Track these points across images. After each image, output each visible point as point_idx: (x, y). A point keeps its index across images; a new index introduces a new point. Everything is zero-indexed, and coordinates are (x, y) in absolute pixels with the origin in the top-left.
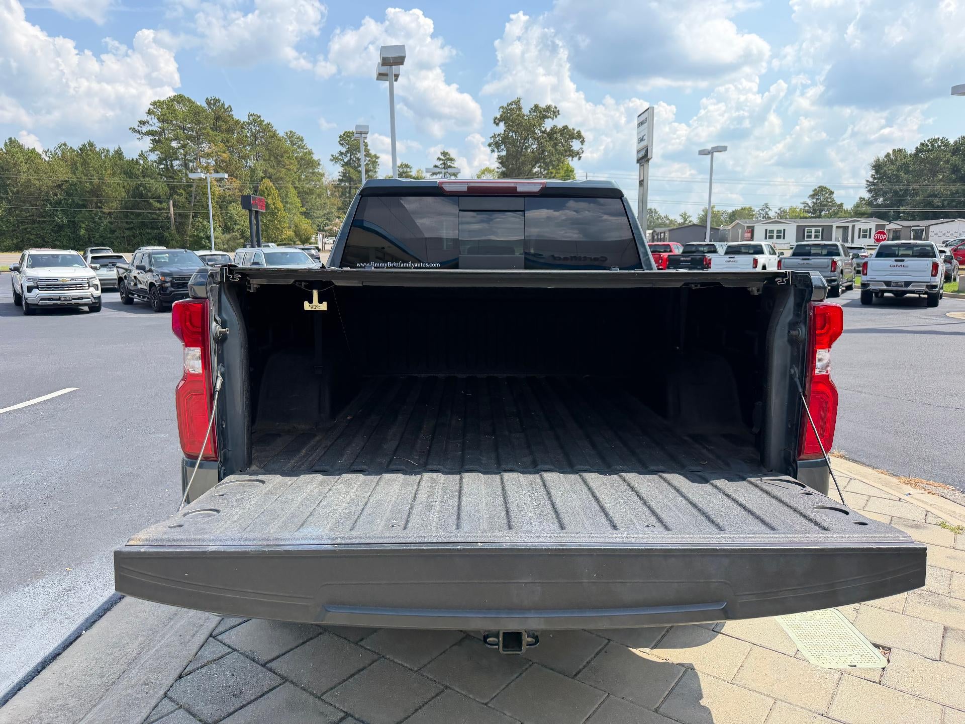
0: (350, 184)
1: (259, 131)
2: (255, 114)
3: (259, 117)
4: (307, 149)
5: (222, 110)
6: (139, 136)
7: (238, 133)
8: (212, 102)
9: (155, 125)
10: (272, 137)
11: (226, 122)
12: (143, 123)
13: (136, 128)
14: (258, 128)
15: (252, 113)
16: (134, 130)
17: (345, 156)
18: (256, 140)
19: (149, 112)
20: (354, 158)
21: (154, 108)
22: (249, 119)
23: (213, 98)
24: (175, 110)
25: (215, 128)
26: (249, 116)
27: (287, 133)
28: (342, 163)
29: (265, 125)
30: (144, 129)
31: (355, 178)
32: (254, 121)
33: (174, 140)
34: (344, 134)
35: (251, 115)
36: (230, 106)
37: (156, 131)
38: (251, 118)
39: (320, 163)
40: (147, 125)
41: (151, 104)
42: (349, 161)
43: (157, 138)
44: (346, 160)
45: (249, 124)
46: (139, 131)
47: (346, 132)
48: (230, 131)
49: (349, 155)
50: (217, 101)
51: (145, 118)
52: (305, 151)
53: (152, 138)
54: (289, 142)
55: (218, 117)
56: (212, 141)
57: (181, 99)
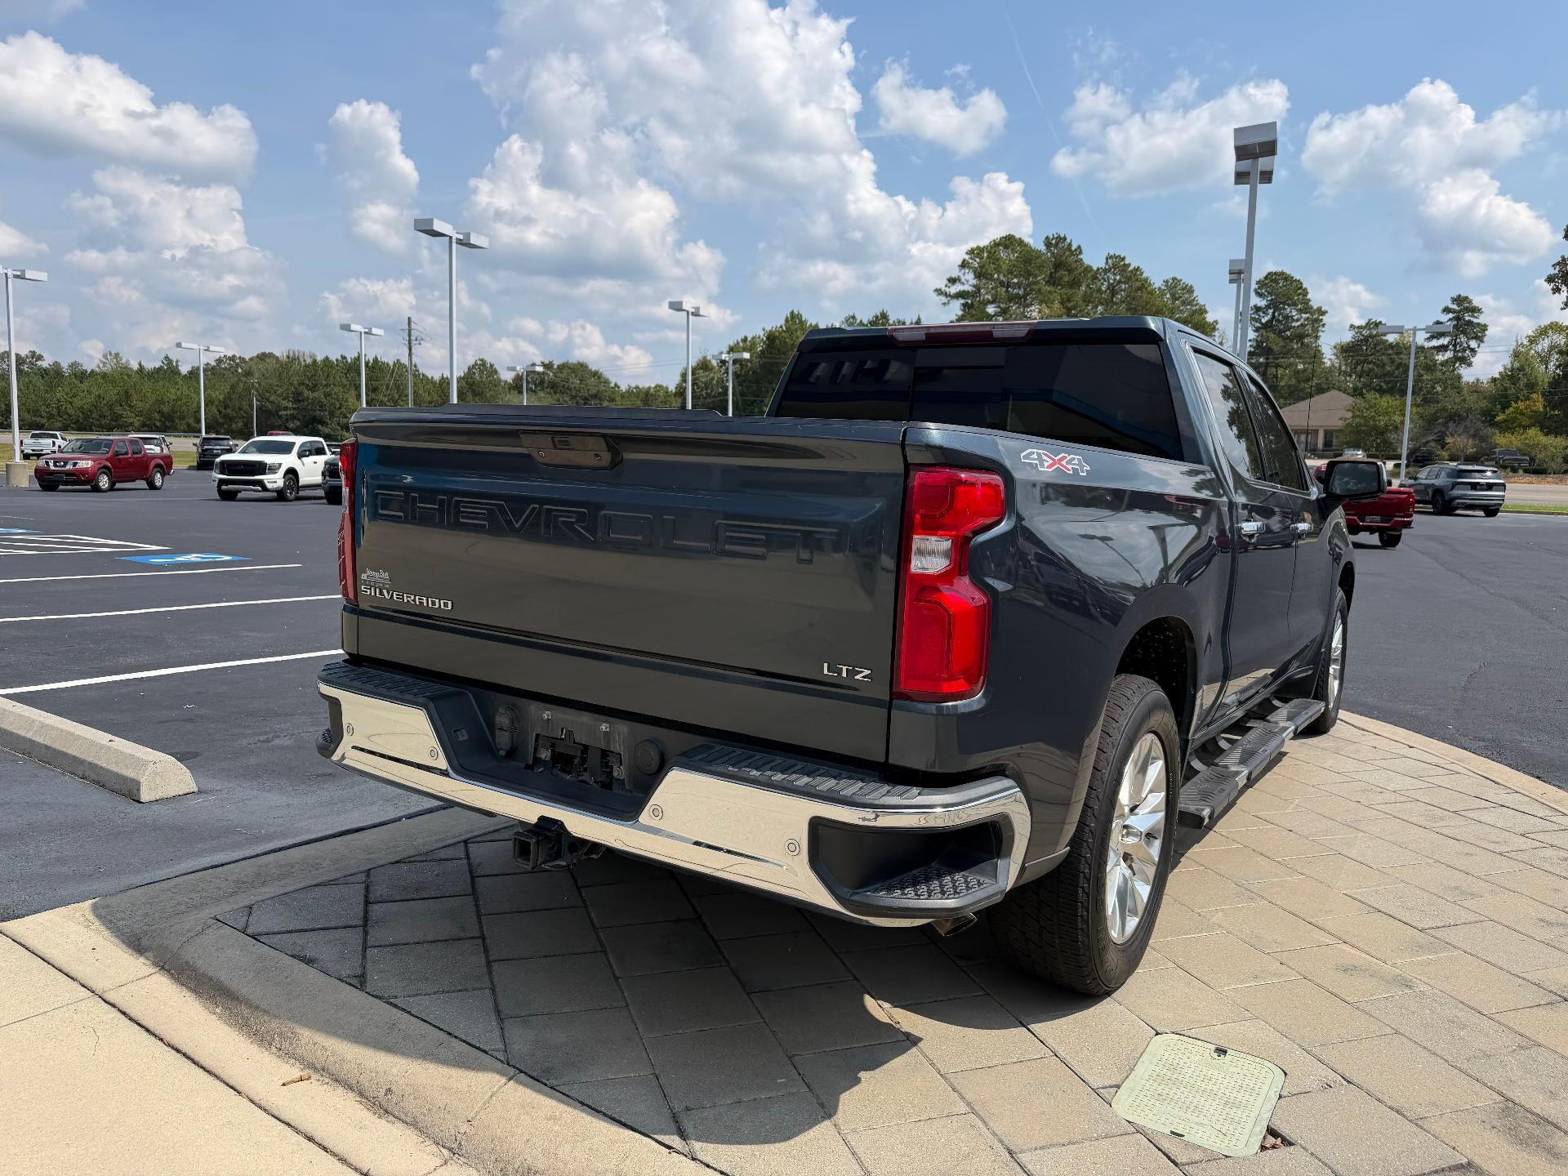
0: (1267, 359)
1: (1120, 282)
2: (1117, 255)
3: (1123, 259)
4: (1197, 304)
5: (1067, 253)
6: (944, 299)
7: (1088, 286)
8: (1054, 242)
9: (969, 281)
10: (1139, 289)
11: (1070, 271)
12: (953, 281)
13: (943, 288)
14: (1118, 277)
15: (1112, 253)
16: (939, 292)
17: (1264, 313)
18: (1113, 296)
19: (964, 265)
20: (1279, 315)
21: (971, 258)
22: (1107, 263)
23: (1056, 236)
24: (998, 260)
25: (1052, 281)
26: (1107, 259)
27: (1167, 282)
28: (1258, 325)
29: (1131, 271)
30: (954, 289)
31: (1276, 348)
32: (1115, 266)
33: (992, 303)
34: (1266, 278)
35: (1111, 257)
36: (1079, 247)
37: (968, 292)
38: (1110, 261)
39: (1217, 327)
40: (958, 284)
41: (967, 253)
42: (1271, 321)
43: (970, 302)
44: (1264, 321)
45: (1106, 271)
46: (946, 293)
47: (1269, 274)
48: (1075, 284)
49: (1271, 311)
50: (1061, 239)
51: (955, 273)
52: (1194, 308)
53: (963, 301)
54: (1168, 296)
55: (1059, 265)
56: (1044, 300)
57: (1009, 242)
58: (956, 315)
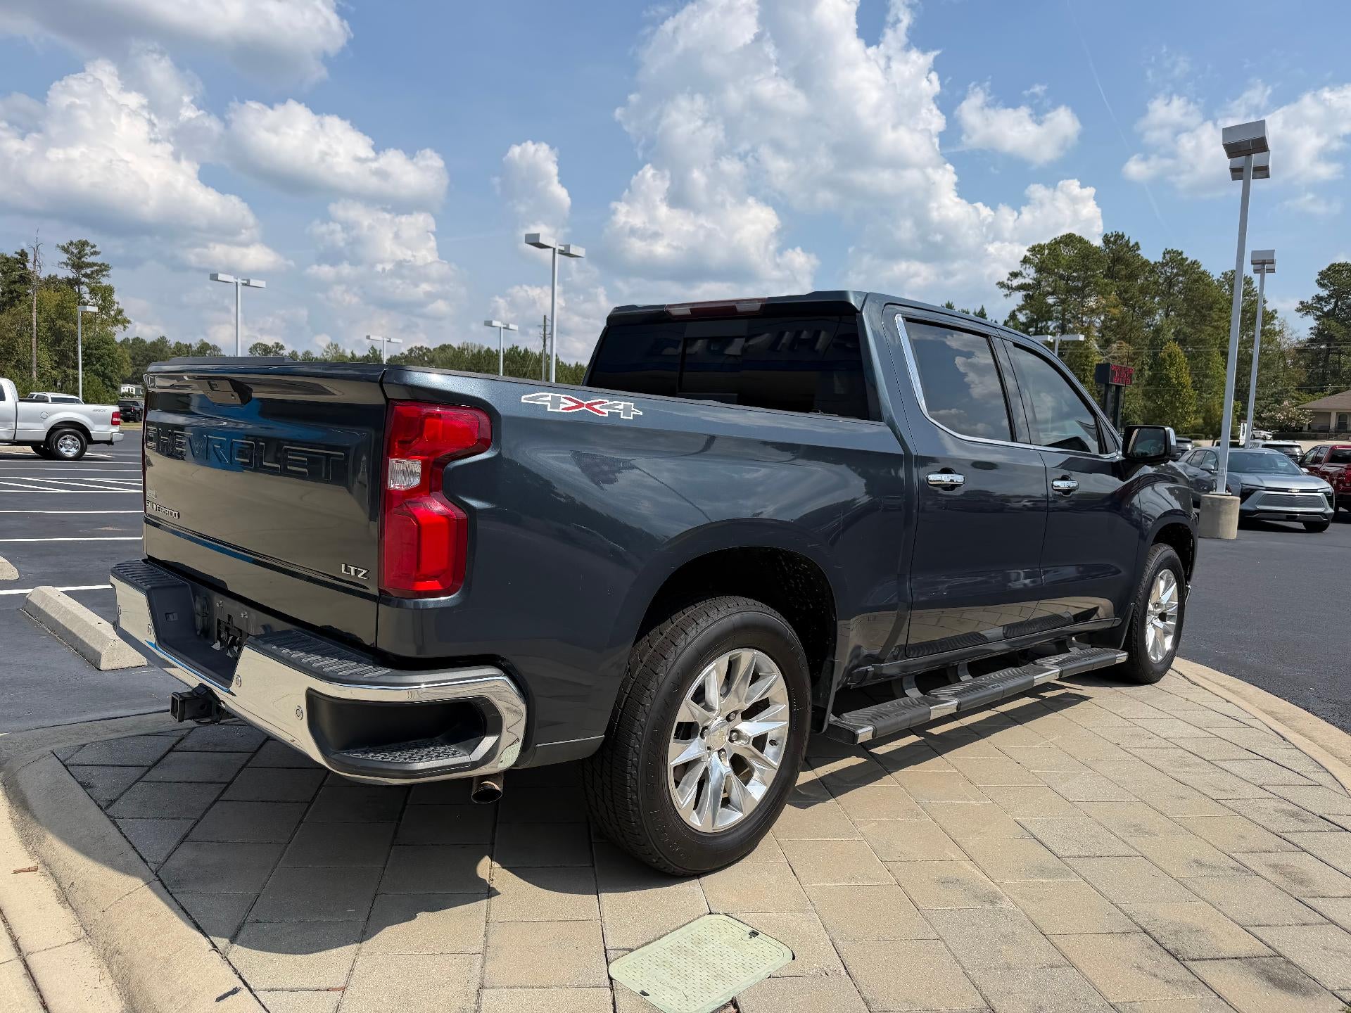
0: (1328, 345)
1: (1177, 275)
2: (1174, 250)
3: (1181, 253)
4: (1255, 295)
5: (1125, 249)
6: (1006, 291)
7: (1146, 279)
8: (1112, 239)
9: (1030, 275)
10: (1196, 281)
11: (1127, 266)
12: (1015, 275)
13: (1006, 282)
14: (1175, 271)
15: (1169, 249)
16: (1002, 285)
17: (1326, 302)
18: (1170, 288)
19: (1025, 261)
20: (1342, 304)
21: (1033, 255)
22: (1164, 257)
23: (1114, 234)
24: (1058, 255)
25: (1110, 274)
26: (1164, 254)
27: (1226, 274)
28: (1319, 313)
29: (1188, 265)
30: (1016, 282)
31: (1337, 336)
32: (1172, 260)
33: (1052, 294)
34: (1329, 269)
35: (1169, 252)
36: (1137, 244)
37: (1029, 284)
38: (1167, 256)
39: (1276, 316)
40: (1019, 278)
41: (1028, 250)
42: (1334, 309)
43: (1031, 293)
44: (1325, 310)
45: (1163, 265)
46: (1008, 286)
47: (1333, 265)
48: (1132, 277)
49: (1333, 301)
50: (1119, 237)
51: (1017, 268)
52: (1252, 299)
53: (1024, 293)
54: (1227, 287)
55: (1117, 260)
56: (1103, 293)
57: (1069, 240)
58: (1017, 305)
